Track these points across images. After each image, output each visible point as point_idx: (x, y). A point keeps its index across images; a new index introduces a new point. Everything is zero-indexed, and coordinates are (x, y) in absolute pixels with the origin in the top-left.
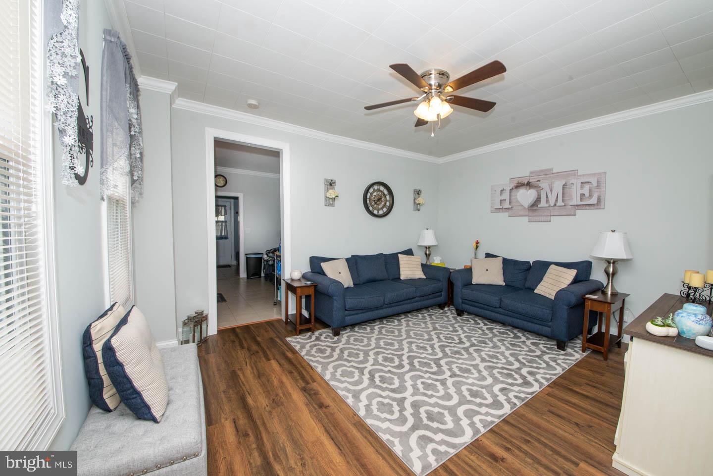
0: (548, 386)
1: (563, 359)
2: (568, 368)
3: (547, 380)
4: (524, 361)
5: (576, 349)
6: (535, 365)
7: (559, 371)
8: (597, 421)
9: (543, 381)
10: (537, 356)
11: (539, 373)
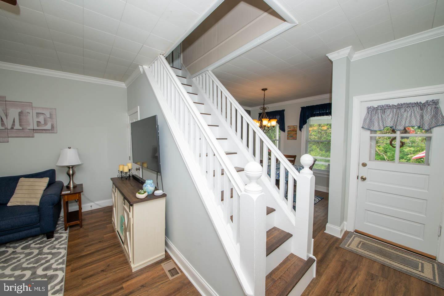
0: (67, 266)
1: (59, 243)
2: (66, 246)
3: (62, 263)
4: (31, 265)
5: (59, 231)
6: (43, 261)
7: (64, 252)
8: (108, 260)
9: (61, 266)
10: (38, 254)
11: (52, 264)
